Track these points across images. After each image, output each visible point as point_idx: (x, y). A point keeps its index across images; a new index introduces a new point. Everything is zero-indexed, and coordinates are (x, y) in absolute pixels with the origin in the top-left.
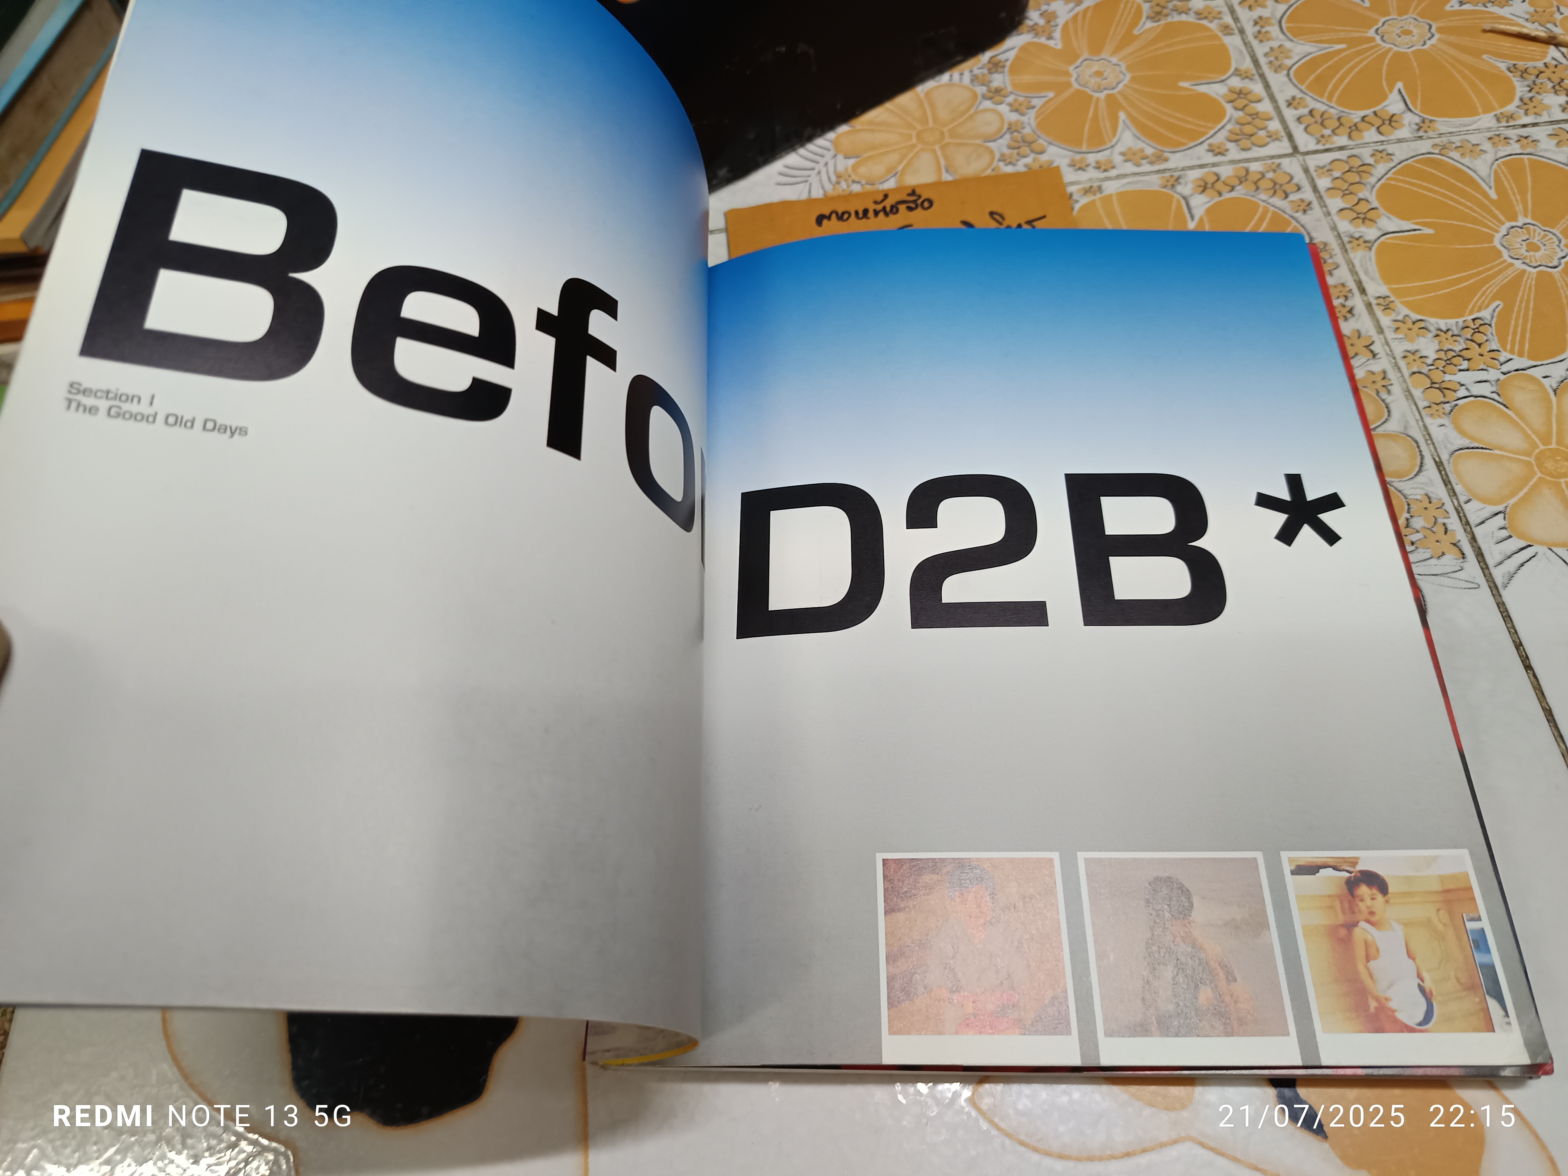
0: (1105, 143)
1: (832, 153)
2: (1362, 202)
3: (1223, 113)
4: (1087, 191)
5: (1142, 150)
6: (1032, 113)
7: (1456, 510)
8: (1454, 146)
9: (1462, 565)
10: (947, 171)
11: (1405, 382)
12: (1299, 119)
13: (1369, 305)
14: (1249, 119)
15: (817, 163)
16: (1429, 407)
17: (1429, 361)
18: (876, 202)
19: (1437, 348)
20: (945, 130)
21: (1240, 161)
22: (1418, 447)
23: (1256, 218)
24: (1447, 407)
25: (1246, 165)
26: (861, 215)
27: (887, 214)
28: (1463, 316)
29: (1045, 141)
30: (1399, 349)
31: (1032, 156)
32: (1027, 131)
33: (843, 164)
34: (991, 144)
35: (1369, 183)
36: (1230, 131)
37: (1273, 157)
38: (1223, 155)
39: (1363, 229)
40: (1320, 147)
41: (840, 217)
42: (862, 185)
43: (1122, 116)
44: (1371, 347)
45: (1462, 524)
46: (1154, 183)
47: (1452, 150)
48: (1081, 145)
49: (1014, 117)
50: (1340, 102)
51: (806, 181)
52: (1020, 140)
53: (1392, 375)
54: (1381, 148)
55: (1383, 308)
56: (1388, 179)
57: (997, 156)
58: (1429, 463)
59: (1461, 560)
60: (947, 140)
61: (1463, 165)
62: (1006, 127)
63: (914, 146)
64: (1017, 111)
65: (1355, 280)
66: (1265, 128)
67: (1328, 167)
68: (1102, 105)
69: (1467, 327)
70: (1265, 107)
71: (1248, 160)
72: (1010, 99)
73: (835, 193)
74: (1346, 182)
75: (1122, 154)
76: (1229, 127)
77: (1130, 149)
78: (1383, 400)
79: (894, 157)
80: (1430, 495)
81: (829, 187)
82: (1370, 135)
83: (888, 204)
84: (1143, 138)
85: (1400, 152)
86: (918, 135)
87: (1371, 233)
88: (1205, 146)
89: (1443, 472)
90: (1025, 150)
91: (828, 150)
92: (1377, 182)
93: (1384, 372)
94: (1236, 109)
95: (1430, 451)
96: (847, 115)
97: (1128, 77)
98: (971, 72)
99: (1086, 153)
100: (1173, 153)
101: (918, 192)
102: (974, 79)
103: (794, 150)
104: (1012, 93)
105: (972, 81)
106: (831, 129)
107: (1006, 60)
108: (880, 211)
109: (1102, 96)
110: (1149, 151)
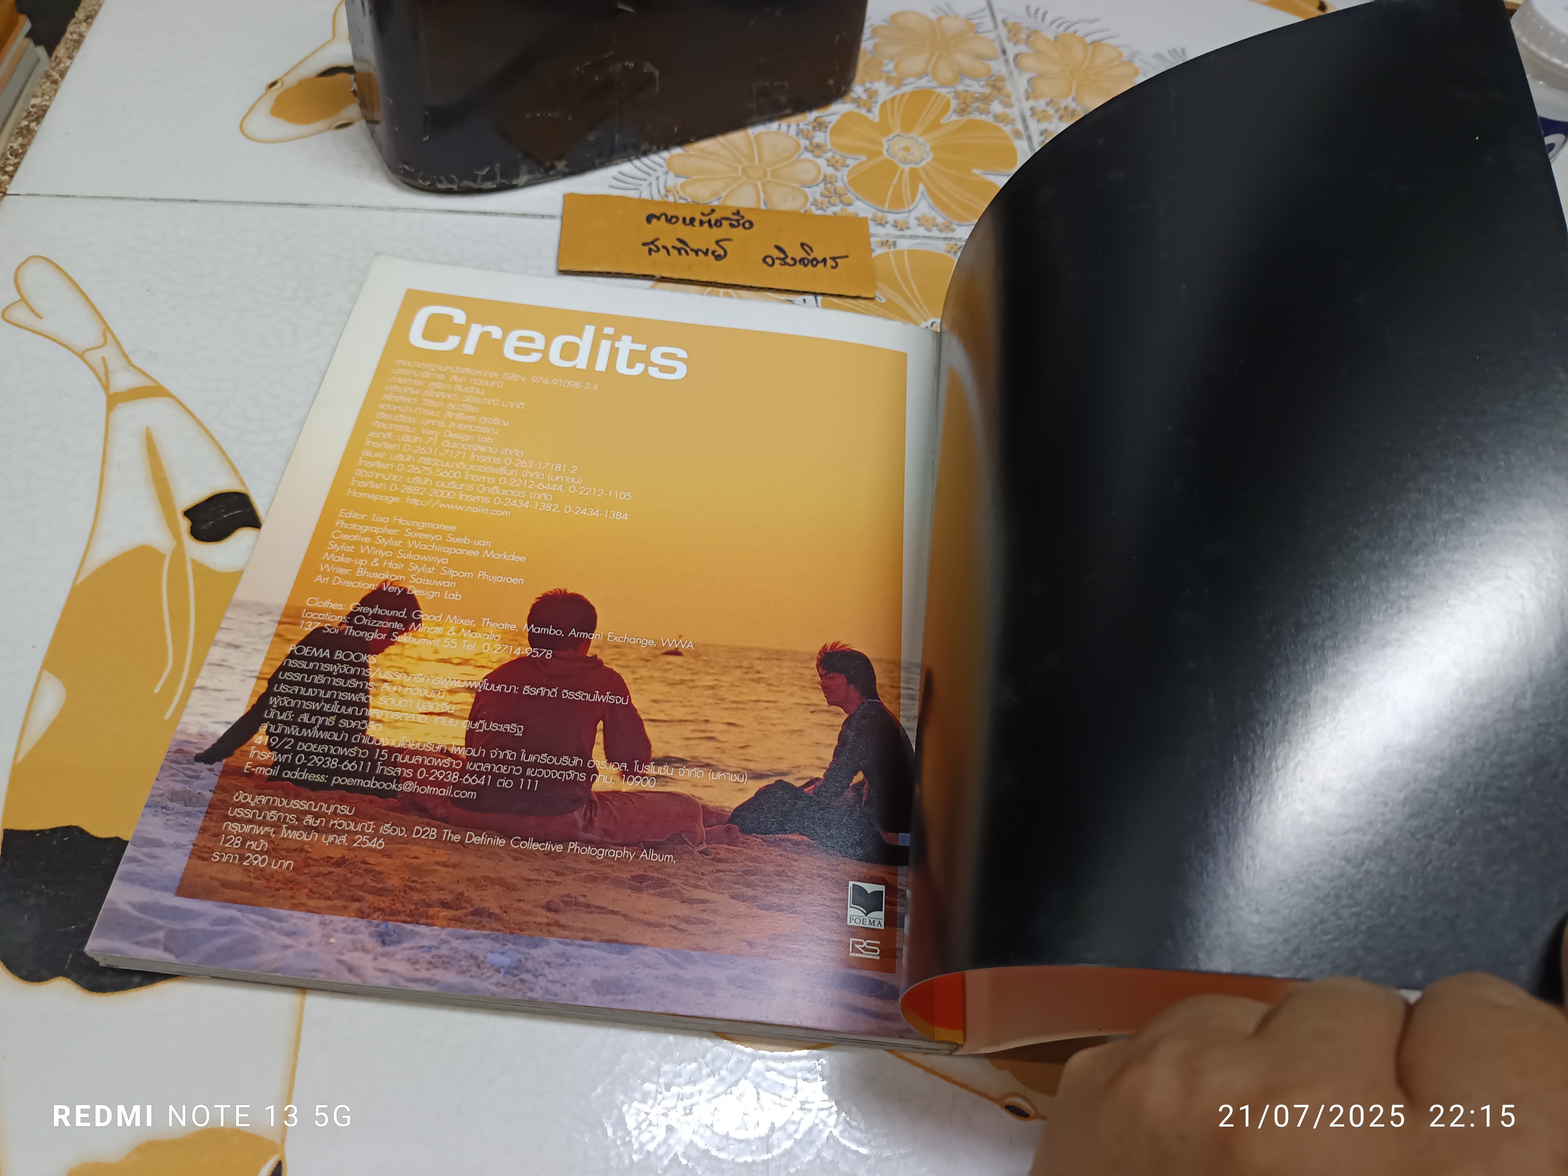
0: (903, 206)
1: (665, 169)
4: (883, 244)
5: (934, 219)
6: (845, 171)
10: (765, 202)
15: (650, 175)
18: (703, 214)
20: (768, 170)
26: (688, 222)
27: (711, 226)
29: (854, 196)
31: (841, 206)
32: (839, 184)
33: (673, 181)
34: (807, 190)
41: (669, 220)
42: (693, 198)
43: (921, 187)
46: (940, 247)
48: (884, 204)
49: (830, 171)
51: (638, 189)
52: (832, 190)
57: (811, 200)
60: (769, 178)
62: (821, 177)
63: (739, 178)
64: (833, 166)
68: (906, 175)
72: (829, 155)
75: (917, 219)
77: (924, 216)
79: (719, 185)
81: (658, 195)
83: (713, 217)
84: (936, 209)
86: (743, 169)
90: (835, 200)
91: (661, 166)
96: (683, 139)
97: (931, 157)
98: (798, 125)
99: (887, 212)
100: (960, 225)
101: (742, 213)
102: (799, 132)
103: (630, 160)
104: (830, 150)
105: (797, 134)
106: (667, 148)
107: (830, 123)
108: (705, 222)
109: (907, 168)
110: (940, 220)
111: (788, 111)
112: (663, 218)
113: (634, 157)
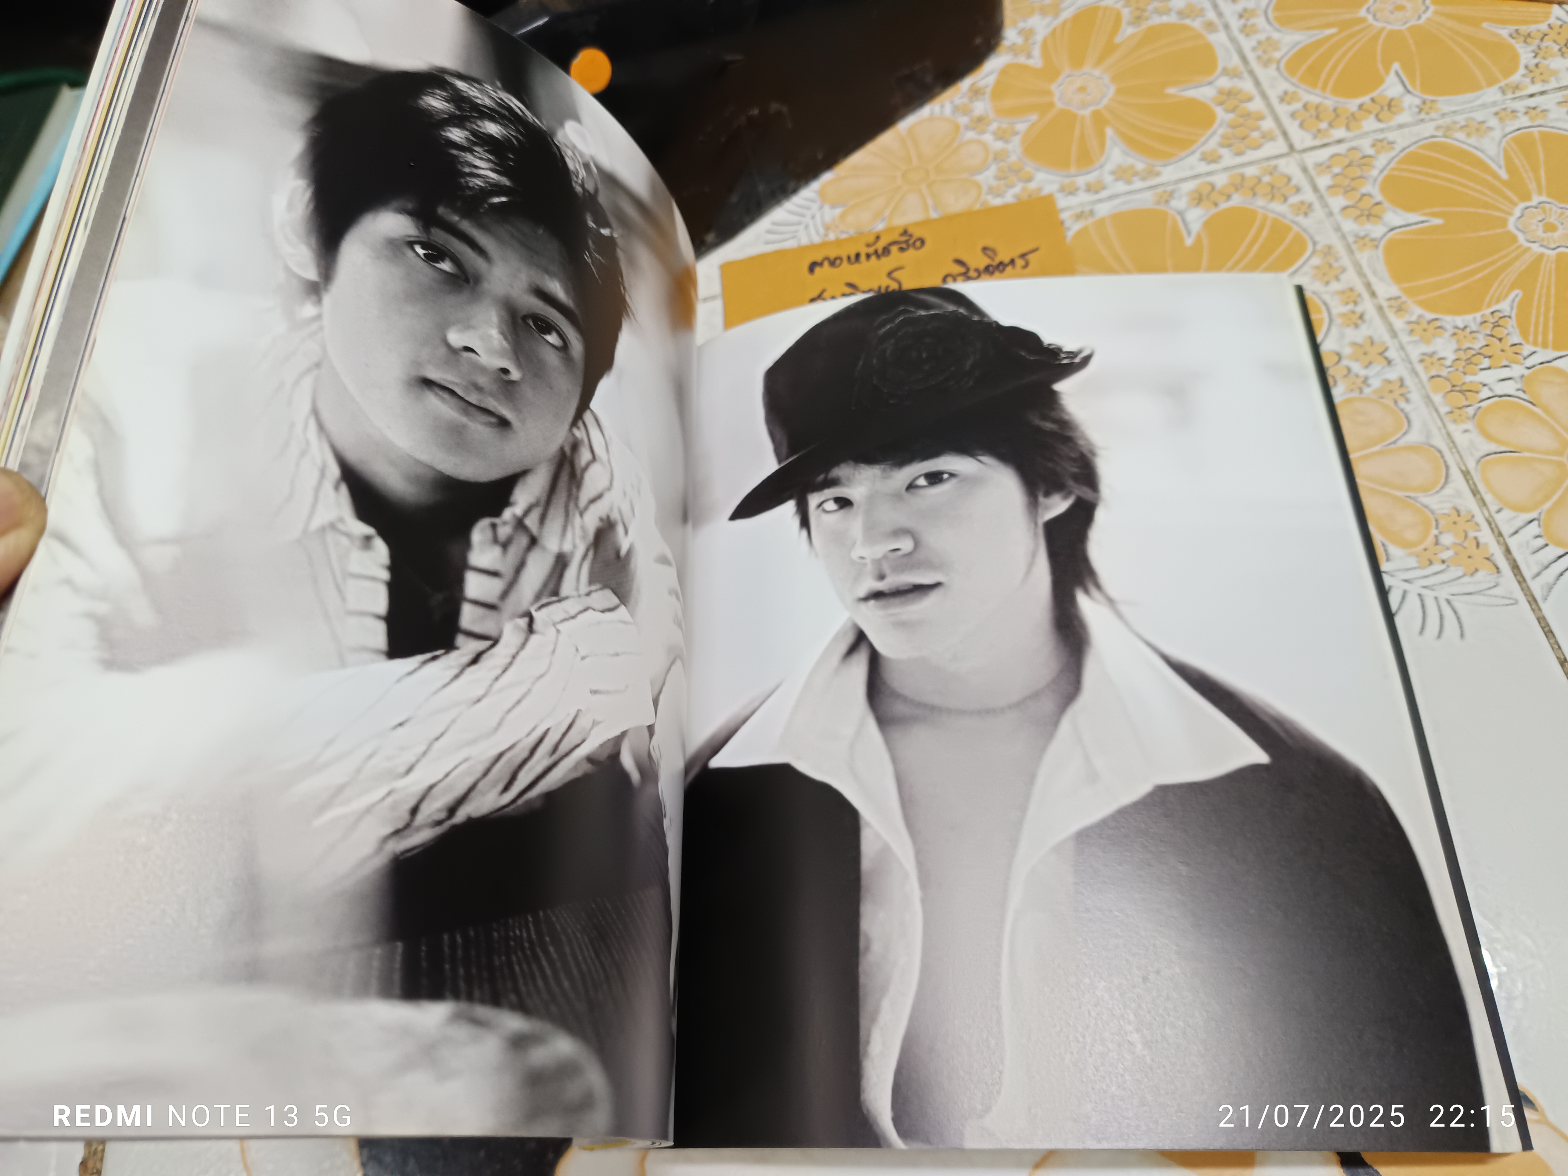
0: (1093, 163)
1: (818, 204)
2: (1366, 198)
3: (1214, 117)
4: (1079, 216)
5: (1132, 167)
6: (1016, 141)
7: (1487, 521)
8: (1458, 126)
9: (1497, 580)
10: (934, 208)
11: (1423, 387)
12: (1293, 115)
13: (1380, 309)
14: (1241, 120)
15: (804, 216)
16: (1451, 412)
17: (1448, 363)
18: (867, 245)
19: (1456, 347)
20: (930, 167)
21: (1234, 167)
22: (1442, 457)
23: (1256, 226)
24: (1471, 411)
25: (1241, 171)
26: (853, 260)
27: (879, 257)
28: (1480, 310)
29: (1033, 167)
30: (1415, 352)
31: (1020, 184)
32: (1013, 159)
33: (830, 214)
34: (977, 177)
35: (1370, 176)
36: (1222, 136)
37: (1268, 159)
38: (1217, 162)
39: (1368, 227)
40: (1318, 142)
41: (832, 264)
42: (853, 230)
43: (1109, 132)
44: (1386, 354)
45: (1495, 536)
46: (1147, 200)
47: (1456, 131)
48: (1069, 168)
49: (999, 145)
50: (1335, 92)
51: (794, 237)
52: (1007, 169)
53: (1409, 381)
54: (1380, 136)
55: (1395, 310)
56: (1393, 169)
57: (985, 188)
58: (1455, 473)
59: (1496, 575)
60: (933, 177)
61: (1469, 145)
62: (991, 157)
63: (900, 187)
64: (1001, 138)
65: (1363, 283)
66: (1257, 128)
67: (1327, 164)
68: (1088, 121)
69: (1486, 322)
70: (1257, 105)
71: (1243, 165)
72: (994, 126)
74: (1347, 177)
75: (1113, 173)
76: (1221, 131)
77: (1120, 166)
78: (1402, 410)
79: (881, 202)
80: (1459, 507)
82: (1369, 124)
83: (880, 246)
84: (1132, 153)
85: (1402, 139)
86: (902, 176)
87: (1377, 230)
88: (1197, 155)
89: (1471, 482)
90: (1013, 179)
91: (812, 201)
92: (1379, 174)
93: (1401, 379)
94: (1227, 111)
95: (1456, 460)
96: (830, 161)
97: (1112, 90)
98: (952, 102)
99: (1073, 176)
100: (1165, 165)
101: (911, 230)
102: (956, 109)
103: (778, 205)
104: (994, 120)
105: (954, 112)
106: (815, 177)
107: (986, 85)
108: (872, 255)
109: (1087, 113)
110: (1140, 166)
111: (937, 88)
112: (826, 264)
113: (783, 200)
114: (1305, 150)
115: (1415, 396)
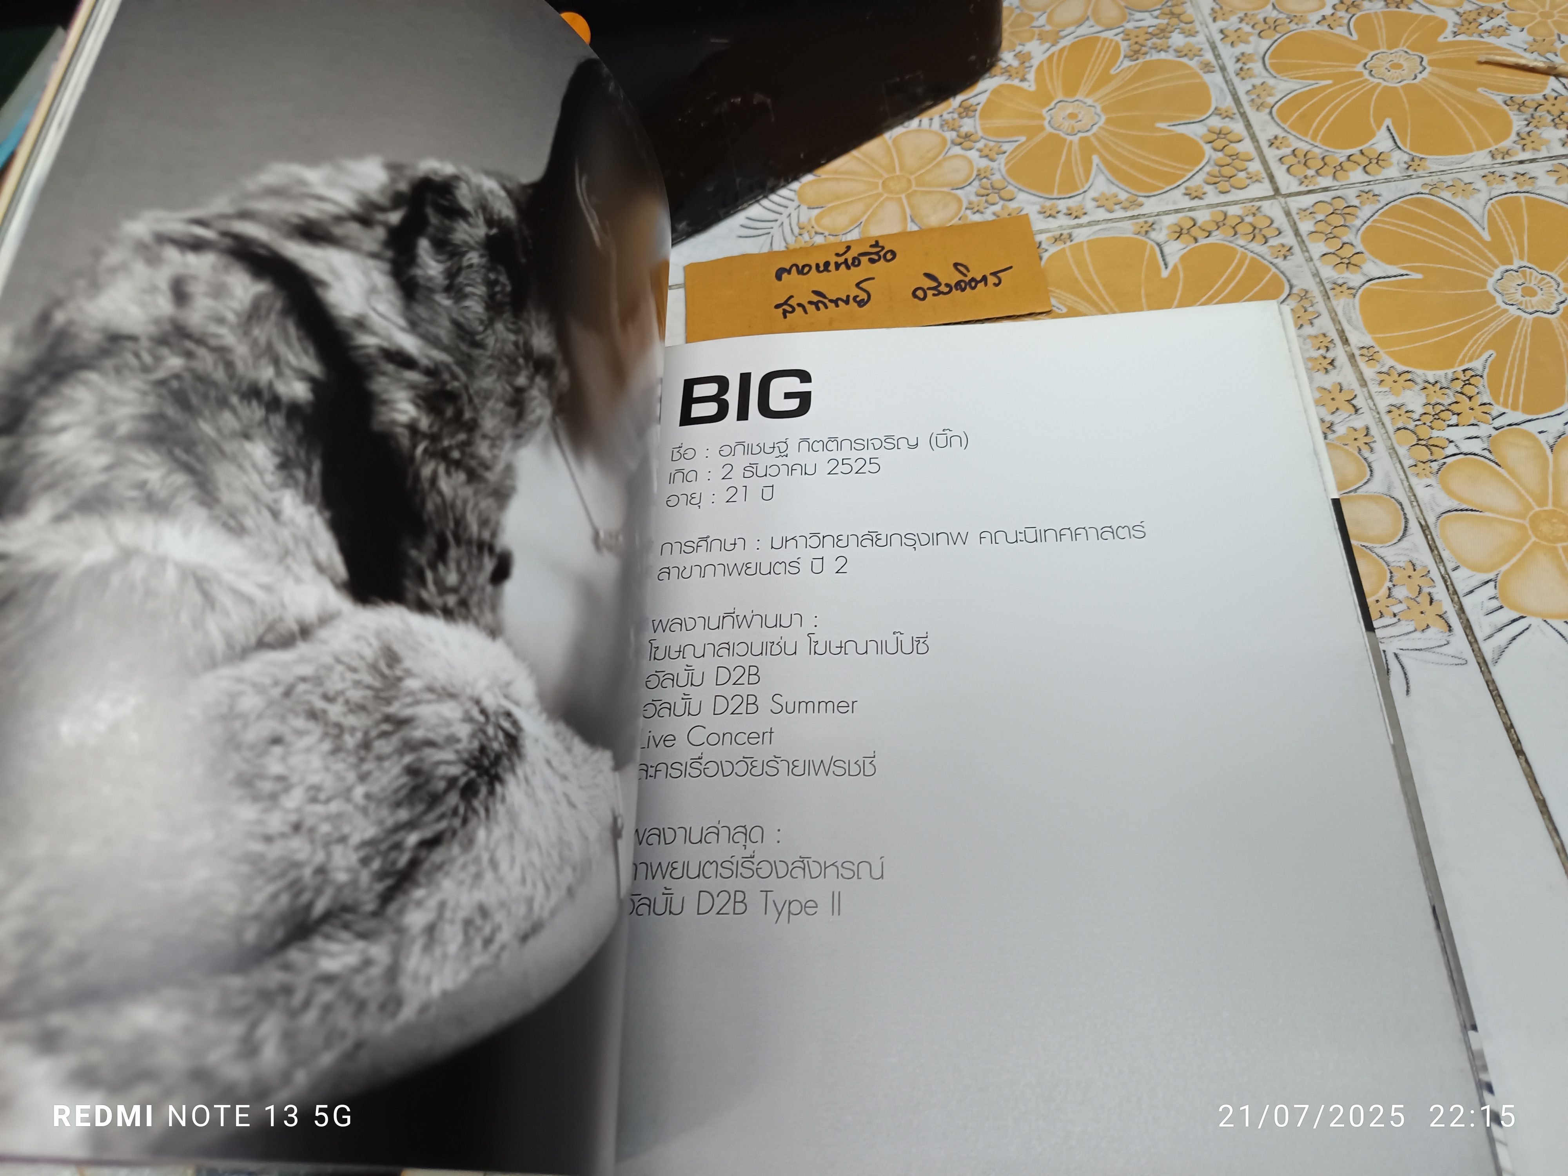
0: (1077, 189)
1: (796, 204)
2: (1346, 246)
3: (1202, 154)
4: (1057, 239)
5: (1116, 196)
6: (1002, 159)
7: (1443, 578)
8: (1445, 185)
9: (1448, 639)
10: (912, 221)
11: (1390, 438)
12: (1281, 160)
13: (1352, 357)
14: (1229, 160)
15: (781, 214)
16: (1415, 466)
17: (1416, 416)
18: (837, 255)
19: (1425, 401)
20: (912, 177)
21: (1218, 205)
22: (1403, 509)
23: (1234, 264)
24: (1435, 465)
25: (1224, 209)
26: (822, 268)
27: (848, 268)
28: (1452, 367)
29: (1016, 187)
30: (1383, 403)
31: (1002, 202)
32: (997, 177)
33: (807, 215)
34: (959, 192)
35: (1354, 226)
36: (1208, 173)
37: (1253, 200)
38: (1201, 198)
39: (1347, 275)
40: (1303, 188)
41: (800, 272)
42: (825, 236)
43: (1096, 159)
44: (1353, 402)
45: (1449, 594)
46: (1127, 229)
47: (1443, 190)
48: (1052, 191)
49: (984, 163)
50: (1324, 141)
51: (769, 233)
52: (989, 186)
53: (1375, 431)
54: (1367, 189)
55: (1367, 359)
56: (1374, 221)
57: (965, 205)
58: (1414, 526)
59: (1448, 633)
60: (914, 188)
61: (1454, 204)
62: (975, 173)
63: (880, 195)
64: (986, 156)
65: (1337, 330)
66: (1245, 169)
67: (1311, 210)
68: (1075, 148)
69: (1457, 379)
70: (1246, 147)
71: (1227, 204)
72: (980, 145)
73: (797, 246)
74: (1330, 225)
75: (1094, 200)
76: (1207, 169)
77: (1103, 194)
78: (1365, 459)
79: (858, 207)
80: (1414, 561)
81: (791, 239)
82: (1357, 175)
83: (850, 256)
84: (1116, 182)
85: (1388, 193)
86: (884, 183)
87: (1355, 279)
88: (1182, 189)
89: (1429, 537)
90: (994, 197)
91: (792, 200)
92: (1362, 225)
93: (1367, 428)
94: (1215, 150)
95: (1416, 513)
96: (812, 164)
97: (1103, 118)
98: (941, 117)
99: (1057, 199)
100: (1148, 197)
101: (882, 243)
102: (944, 124)
103: (758, 201)
104: (982, 138)
105: (942, 126)
106: (796, 178)
107: (978, 104)
108: (842, 264)
109: (1075, 139)
110: (1123, 196)
111: (928, 103)
112: (794, 269)
113: (761, 197)
114: (1290, 195)
115: (1380, 447)
